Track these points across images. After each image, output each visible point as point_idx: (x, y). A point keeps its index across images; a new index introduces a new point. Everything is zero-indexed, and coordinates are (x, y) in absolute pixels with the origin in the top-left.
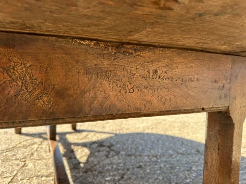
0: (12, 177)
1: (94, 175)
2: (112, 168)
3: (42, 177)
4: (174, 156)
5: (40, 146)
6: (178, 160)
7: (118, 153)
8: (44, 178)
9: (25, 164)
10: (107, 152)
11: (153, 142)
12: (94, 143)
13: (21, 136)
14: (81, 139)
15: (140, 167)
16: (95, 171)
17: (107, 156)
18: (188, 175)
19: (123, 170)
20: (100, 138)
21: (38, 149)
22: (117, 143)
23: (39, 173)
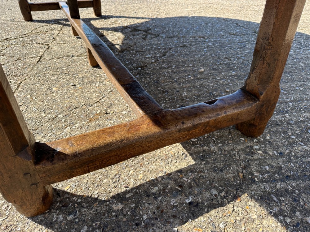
0: (39, 58)
1: (132, 54)
2: (152, 48)
3: (73, 56)
4: (225, 37)
5: (61, 32)
6: (229, 40)
7: (157, 36)
8: (75, 58)
9: (49, 47)
10: (144, 35)
11: (201, 25)
12: (126, 27)
13: (33, 23)
14: (110, 25)
15: (184, 46)
16: (133, 50)
17: (144, 39)
18: (240, 51)
19: (165, 49)
20: (132, 23)
21: (59, 34)
22: (155, 27)
23: (69, 54)
